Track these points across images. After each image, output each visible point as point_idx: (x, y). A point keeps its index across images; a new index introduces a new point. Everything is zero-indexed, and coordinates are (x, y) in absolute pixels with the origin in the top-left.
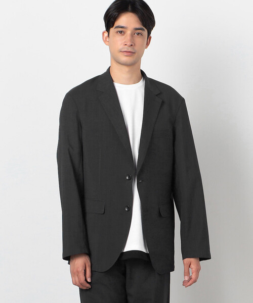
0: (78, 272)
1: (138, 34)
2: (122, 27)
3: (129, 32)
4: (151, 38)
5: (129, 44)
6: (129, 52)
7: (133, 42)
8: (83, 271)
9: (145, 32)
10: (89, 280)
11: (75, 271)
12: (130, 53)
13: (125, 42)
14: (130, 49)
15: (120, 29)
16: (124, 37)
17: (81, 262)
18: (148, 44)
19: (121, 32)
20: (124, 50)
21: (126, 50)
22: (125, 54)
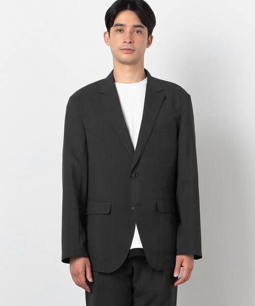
0: (78, 273)
1: (138, 32)
2: (121, 25)
3: (128, 30)
4: (152, 37)
5: (128, 41)
6: (128, 49)
7: (132, 40)
8: (84, 272)
9: (145, 30)
10: (90, 280)
11: (75, 272)
12: (129, 51)
13: (124, 39)
14: (129, 46)
15: (119, 28)
16: (123, 35)
17: (81, 263)
18: (149, 43)
19: (120, 30)
20: (124, 48)
21: (125, 47)
22: (125, 51)
